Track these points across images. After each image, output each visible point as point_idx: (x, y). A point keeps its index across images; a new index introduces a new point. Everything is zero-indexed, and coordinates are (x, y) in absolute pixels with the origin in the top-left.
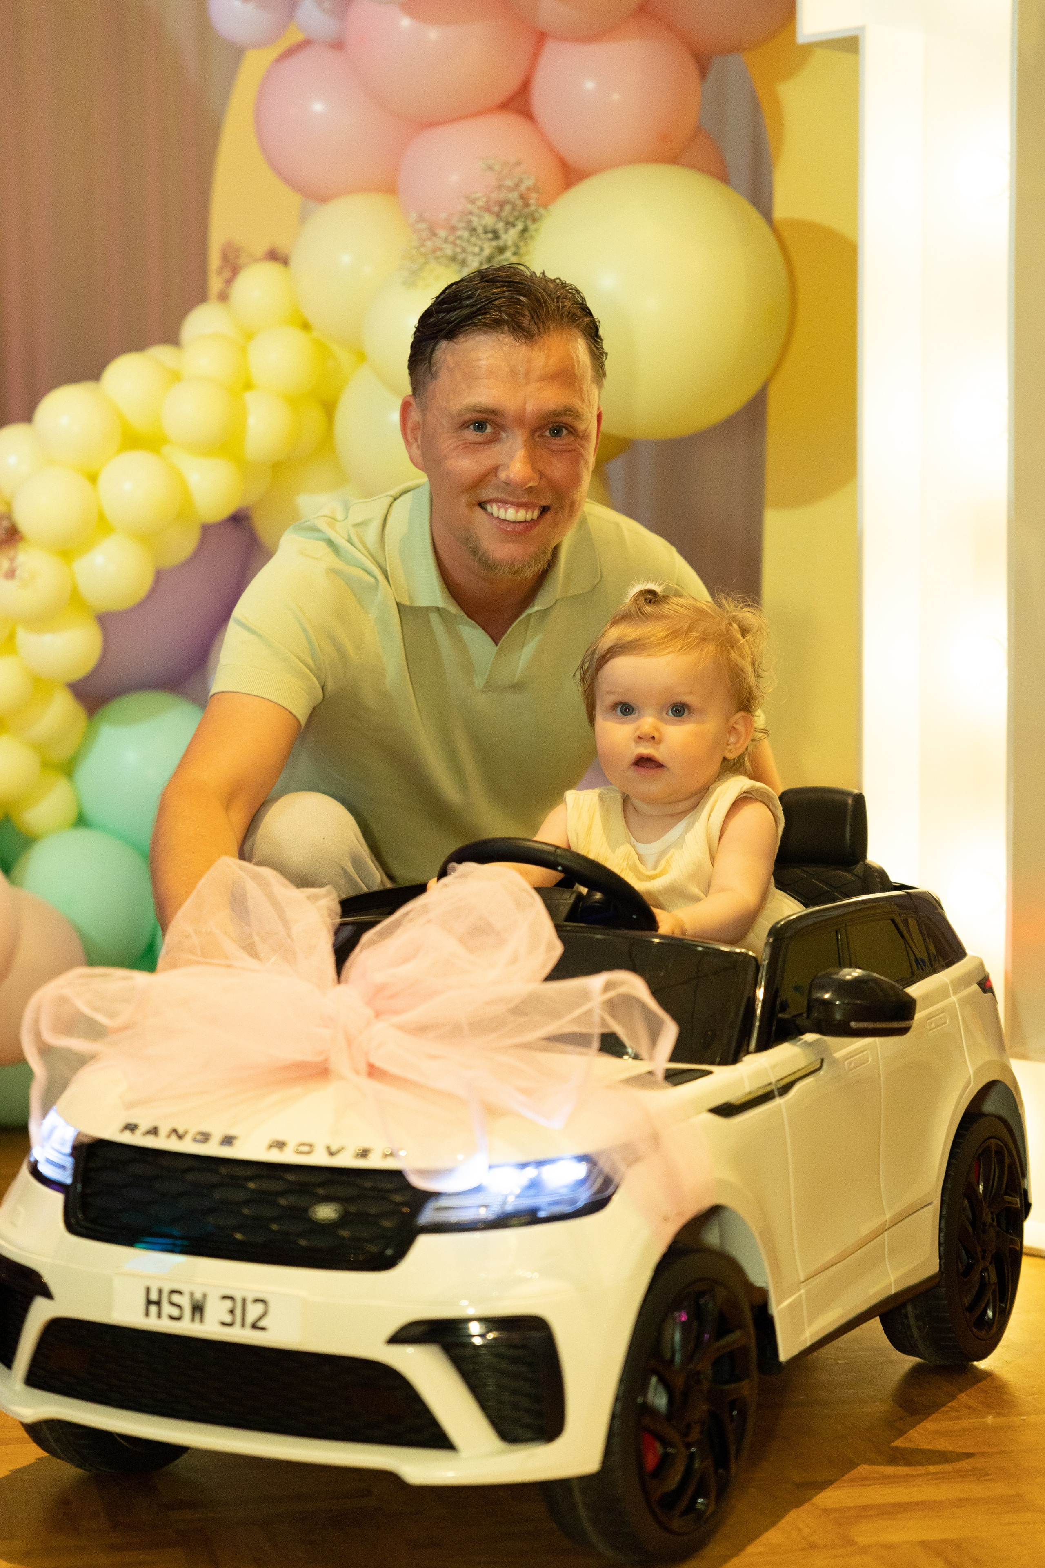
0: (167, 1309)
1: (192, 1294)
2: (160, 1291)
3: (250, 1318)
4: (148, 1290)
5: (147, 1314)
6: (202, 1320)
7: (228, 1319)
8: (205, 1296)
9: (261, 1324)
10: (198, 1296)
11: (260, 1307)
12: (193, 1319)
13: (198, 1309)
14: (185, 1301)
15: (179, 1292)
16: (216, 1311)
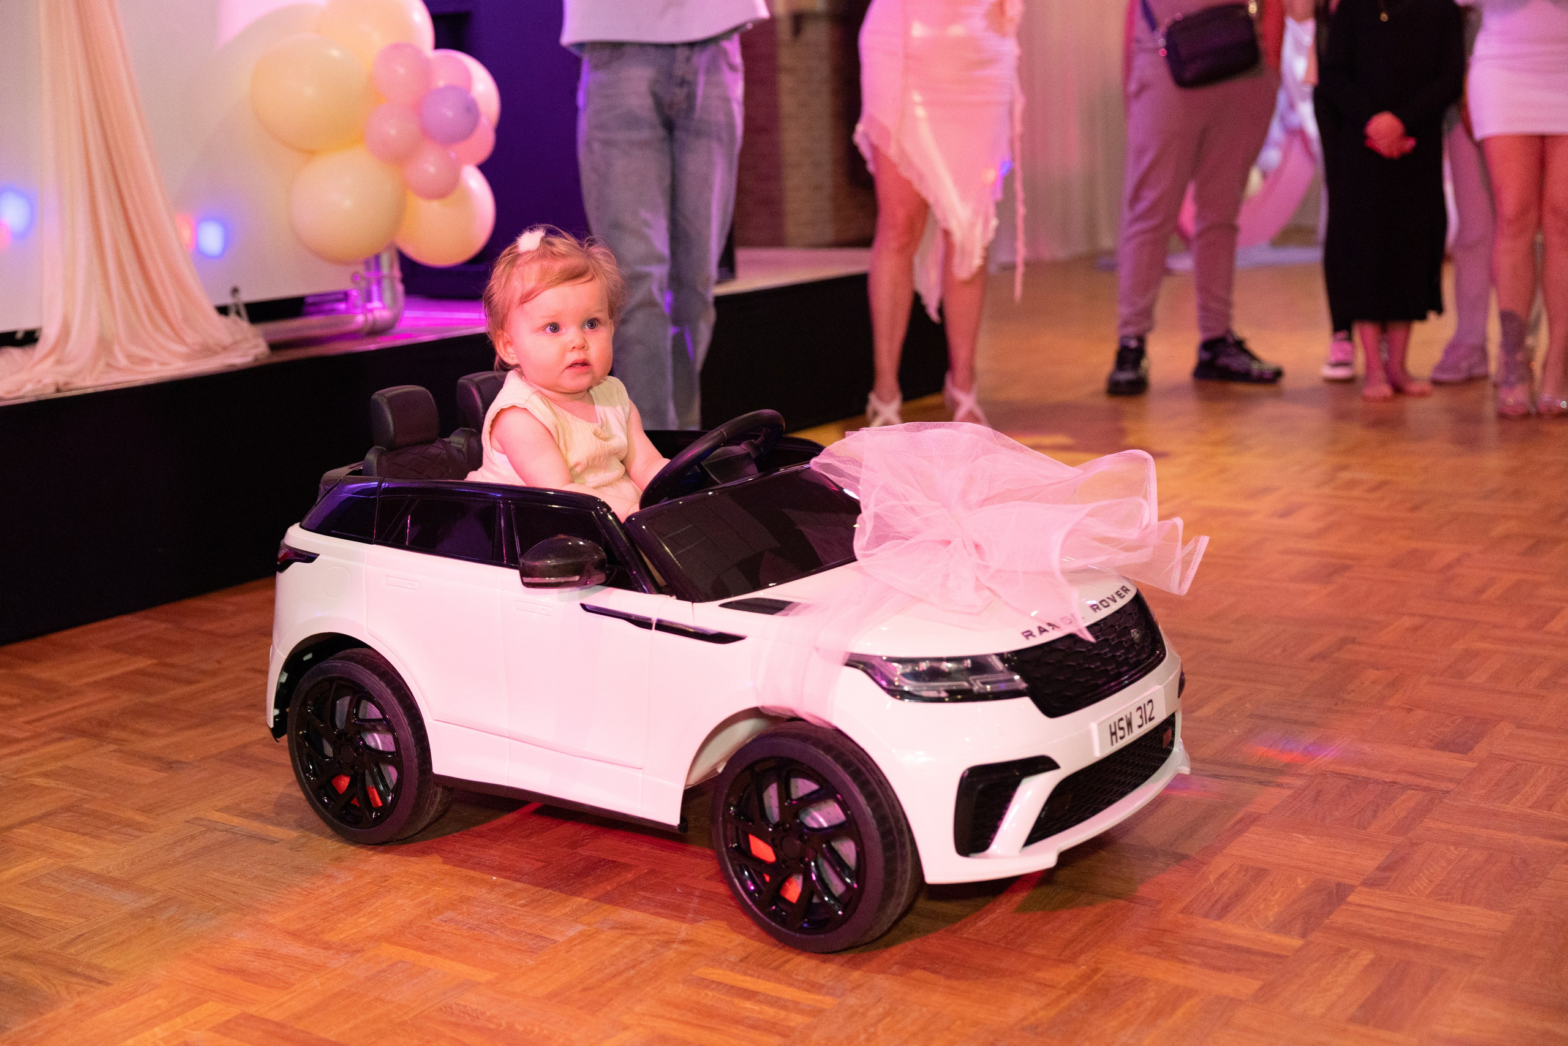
0: (1120, 733)
1: (1126, 716)
2: (1115, 723)
3: (1148, 717)
4: (1110, 726)
5: (1112, 744)
6: (1132, 732)
7: (1140, 723)
8: (1131, 714)
9: (1152, 717)
10: (1129, 716)
11: (1150, 704)
12: (1129, 734)
13: (1129, 724)
14: (1123, 724)
15: (1121, 719)
16: (1136, 721)
